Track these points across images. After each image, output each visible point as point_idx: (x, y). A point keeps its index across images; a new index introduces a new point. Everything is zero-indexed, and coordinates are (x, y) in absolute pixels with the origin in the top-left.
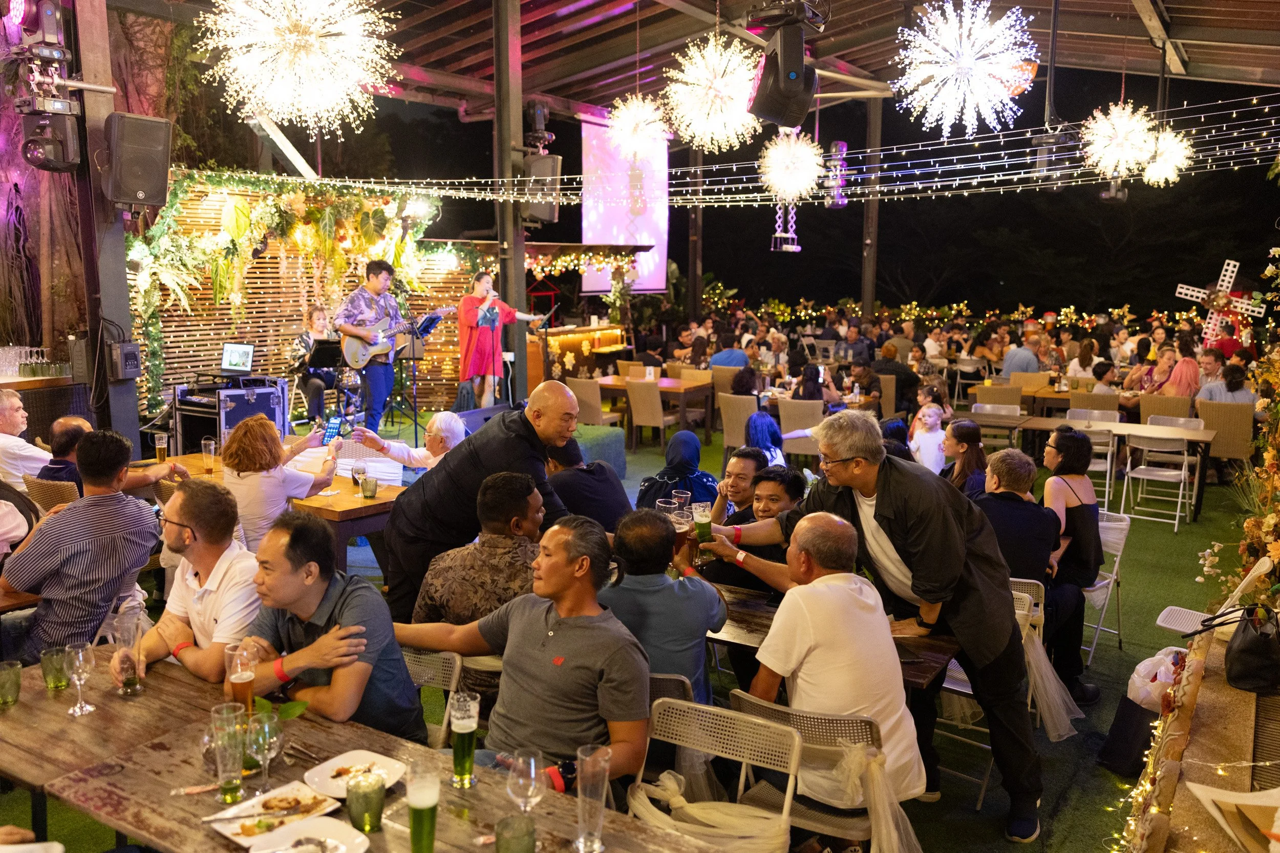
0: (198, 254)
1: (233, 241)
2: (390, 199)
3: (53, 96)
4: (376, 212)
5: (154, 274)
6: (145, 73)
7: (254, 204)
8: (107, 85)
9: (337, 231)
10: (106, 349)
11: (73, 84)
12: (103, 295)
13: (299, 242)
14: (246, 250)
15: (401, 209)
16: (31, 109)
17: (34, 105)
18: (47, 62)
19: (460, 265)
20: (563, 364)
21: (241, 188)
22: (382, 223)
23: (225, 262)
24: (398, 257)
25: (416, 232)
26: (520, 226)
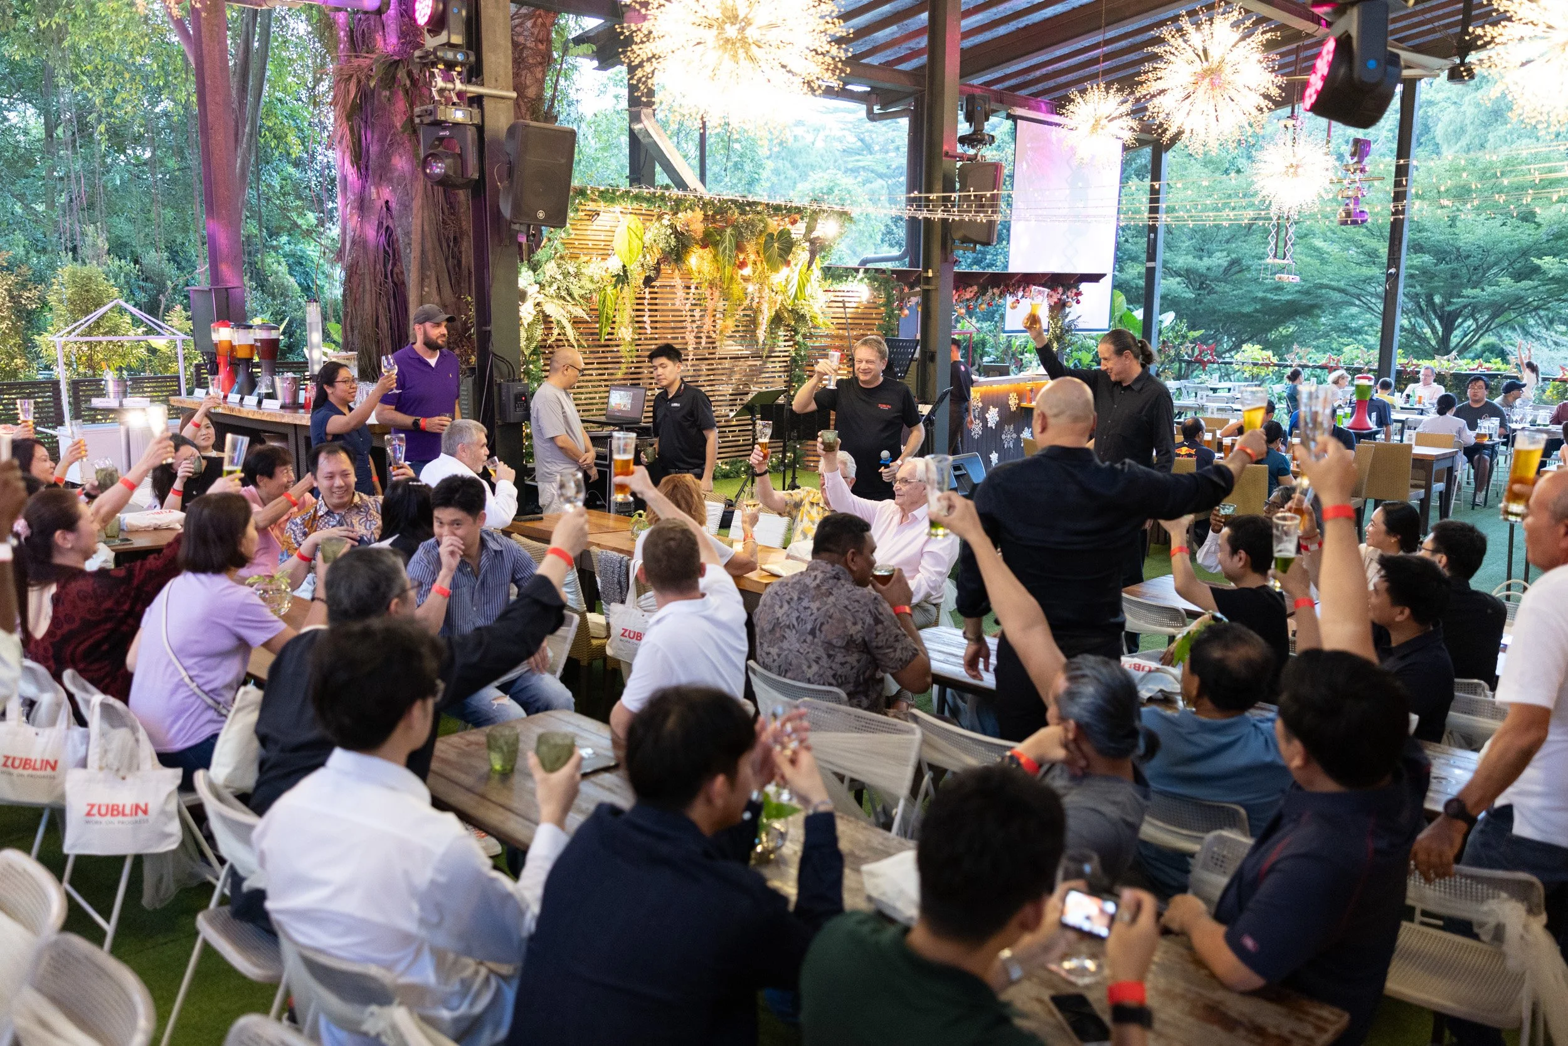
0: (585, 282)
1: (624, 266)
2: (798, 217)
3: (454, 104)
4: (781, 233)
5: (538, 304)
6: (524, 73)
7: (648, 224)
8: (508, 90)
9: (737, 255)
10: (495, 388)
11: (474, 89)
12: (492, 328)
13: (694, 269)
14: (637, 277)
15: (810, 229)
16: (431, 118)
17: (436, 115)
18: (450, 65)
20: (985, 421)
21: (635, 205)
22: (787, 245)
23: (614, 291)
24: (802, 287)
25: (824, 257)
26: (949, 251)
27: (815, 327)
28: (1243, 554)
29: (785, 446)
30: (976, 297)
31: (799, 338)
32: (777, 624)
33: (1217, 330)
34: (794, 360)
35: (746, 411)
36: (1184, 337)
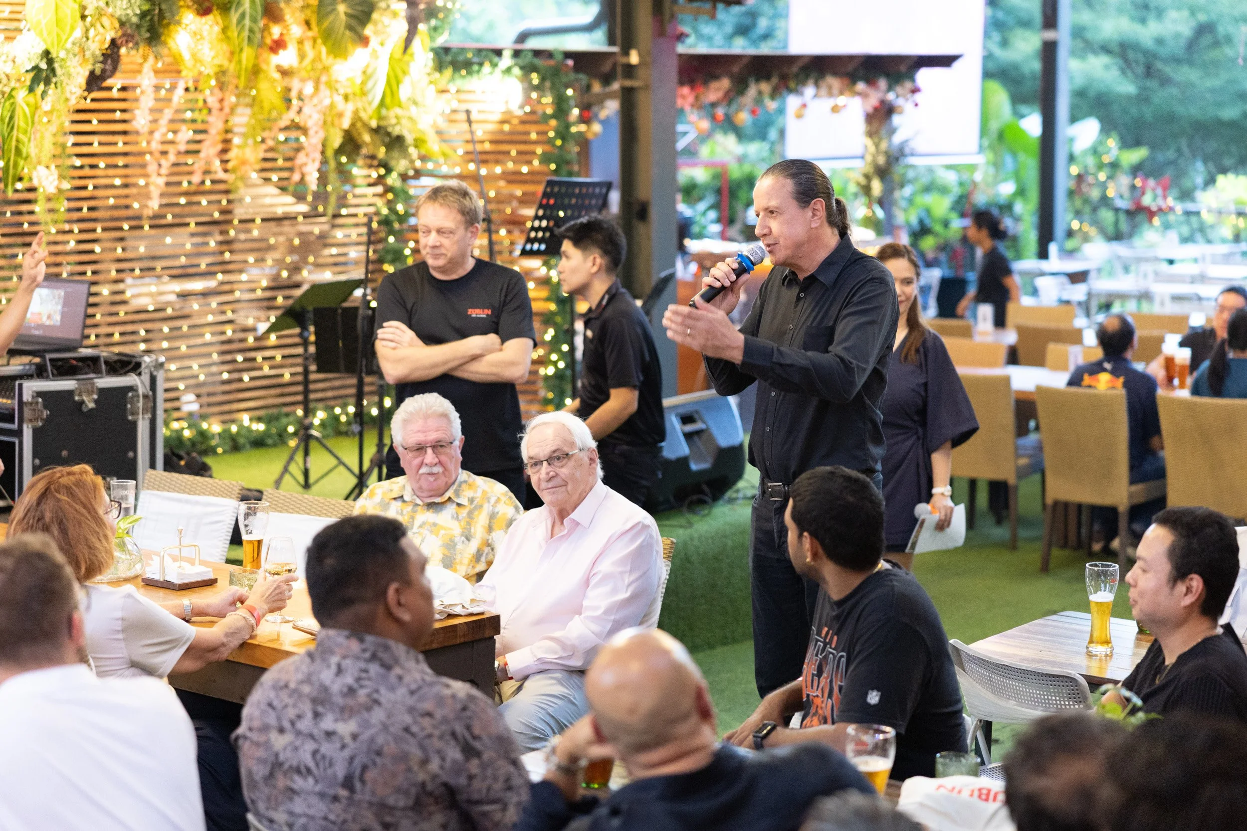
1: (47, 53)
9: (266, 28)
13: (186, 56)
14: (73, 72)
19: (528, 100)
22: (365, 8)
23: (31, 99)
24: (393, 83)
25: (435, 29)
26: (667, 12)
27: (423, 158)
28: (1196, 582)
29: (360, 385)
30: (730, 98)
31: (393, 180)
32: (276, 766)
33: (1179, 150)
34: (386, 222)
35: (290, 321)
36: (1115, 166)
